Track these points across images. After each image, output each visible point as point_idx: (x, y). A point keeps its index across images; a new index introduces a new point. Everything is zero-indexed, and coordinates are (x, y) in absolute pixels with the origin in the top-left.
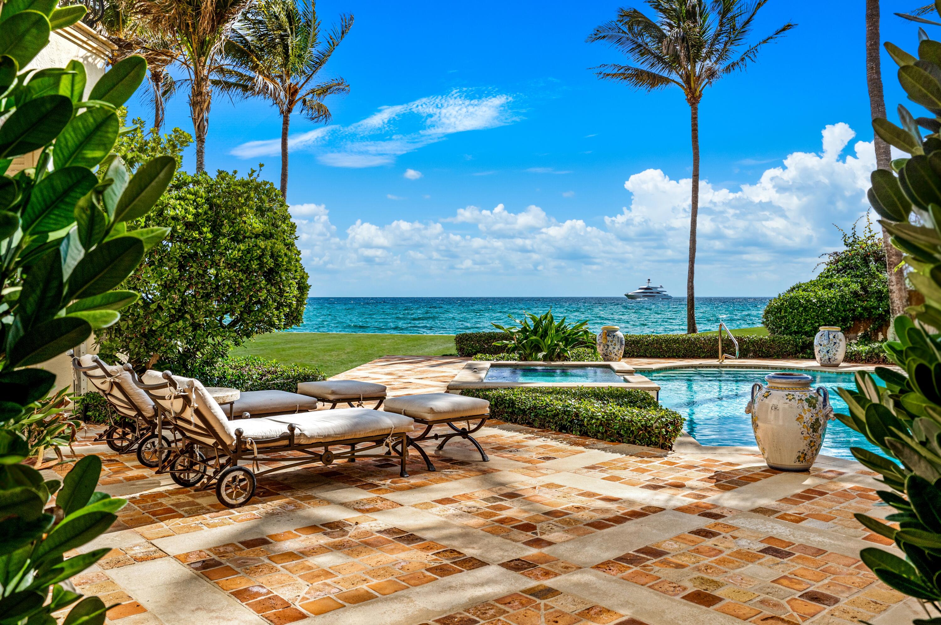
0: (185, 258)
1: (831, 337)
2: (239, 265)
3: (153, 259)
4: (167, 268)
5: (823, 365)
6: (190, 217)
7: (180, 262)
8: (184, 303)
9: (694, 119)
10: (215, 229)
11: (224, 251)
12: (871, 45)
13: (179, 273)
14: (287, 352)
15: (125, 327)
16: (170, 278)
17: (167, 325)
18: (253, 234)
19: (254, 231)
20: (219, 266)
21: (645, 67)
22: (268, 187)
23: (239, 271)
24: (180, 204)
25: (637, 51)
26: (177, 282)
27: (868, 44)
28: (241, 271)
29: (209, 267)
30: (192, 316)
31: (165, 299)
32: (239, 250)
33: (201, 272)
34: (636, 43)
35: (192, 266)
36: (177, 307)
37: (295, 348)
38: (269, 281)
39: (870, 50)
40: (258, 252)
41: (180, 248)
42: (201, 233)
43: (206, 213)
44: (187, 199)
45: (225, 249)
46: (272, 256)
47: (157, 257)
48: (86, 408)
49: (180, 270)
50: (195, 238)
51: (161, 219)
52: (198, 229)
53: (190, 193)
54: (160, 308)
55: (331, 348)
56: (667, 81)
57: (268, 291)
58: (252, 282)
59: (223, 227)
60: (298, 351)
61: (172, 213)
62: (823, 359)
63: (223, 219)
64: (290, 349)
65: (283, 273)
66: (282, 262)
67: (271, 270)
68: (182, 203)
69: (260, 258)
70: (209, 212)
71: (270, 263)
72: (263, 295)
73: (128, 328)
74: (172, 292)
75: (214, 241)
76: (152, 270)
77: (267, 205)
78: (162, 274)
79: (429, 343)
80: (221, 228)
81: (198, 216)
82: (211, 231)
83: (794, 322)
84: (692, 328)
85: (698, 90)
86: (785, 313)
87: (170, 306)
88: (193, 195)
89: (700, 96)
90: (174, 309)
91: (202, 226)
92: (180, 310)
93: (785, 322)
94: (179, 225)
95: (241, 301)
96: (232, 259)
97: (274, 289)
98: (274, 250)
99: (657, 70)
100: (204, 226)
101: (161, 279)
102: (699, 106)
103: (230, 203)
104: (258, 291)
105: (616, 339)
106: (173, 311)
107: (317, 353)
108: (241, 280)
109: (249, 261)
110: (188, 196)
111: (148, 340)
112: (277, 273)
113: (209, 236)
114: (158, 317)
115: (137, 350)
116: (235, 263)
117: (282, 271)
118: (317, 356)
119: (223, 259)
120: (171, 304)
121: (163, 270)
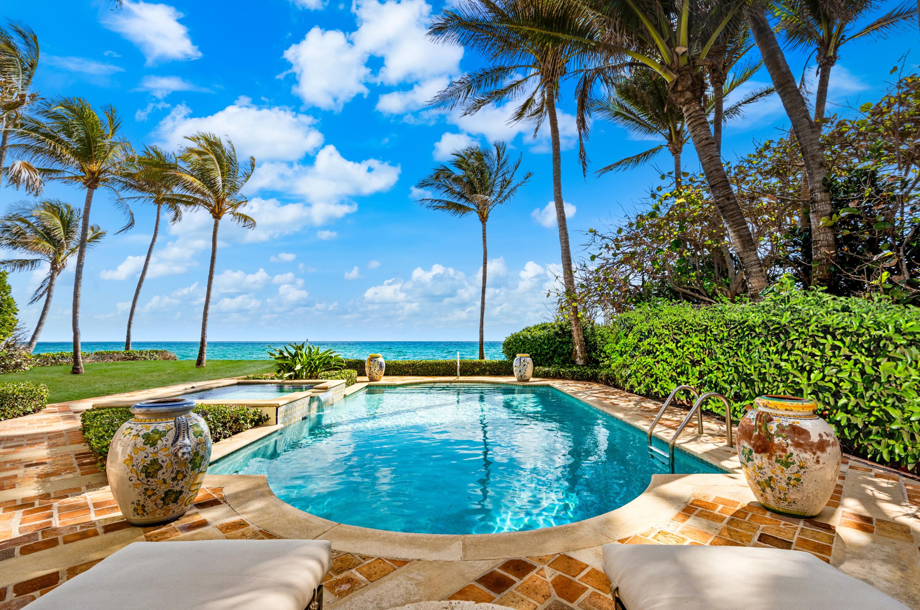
1: (522, 361)
5: (519, 380)
9: (484, 230)
14: (109, 373)
21: (455, 201)
25: (449, 191)
34: (448, 187)
37: (117, 369)
55: (152, 369)
56: (469, 209)
60: (120, 372)
62: (518, 376)
64: (112, 370)
79: (248, 365)
84: (482, 357)
85: (485, 213)
89: (487, 217)
99: (462, 202)
102: (487, 223)
105: (376, 363)
107: (139, 374)
118: (138, 376)
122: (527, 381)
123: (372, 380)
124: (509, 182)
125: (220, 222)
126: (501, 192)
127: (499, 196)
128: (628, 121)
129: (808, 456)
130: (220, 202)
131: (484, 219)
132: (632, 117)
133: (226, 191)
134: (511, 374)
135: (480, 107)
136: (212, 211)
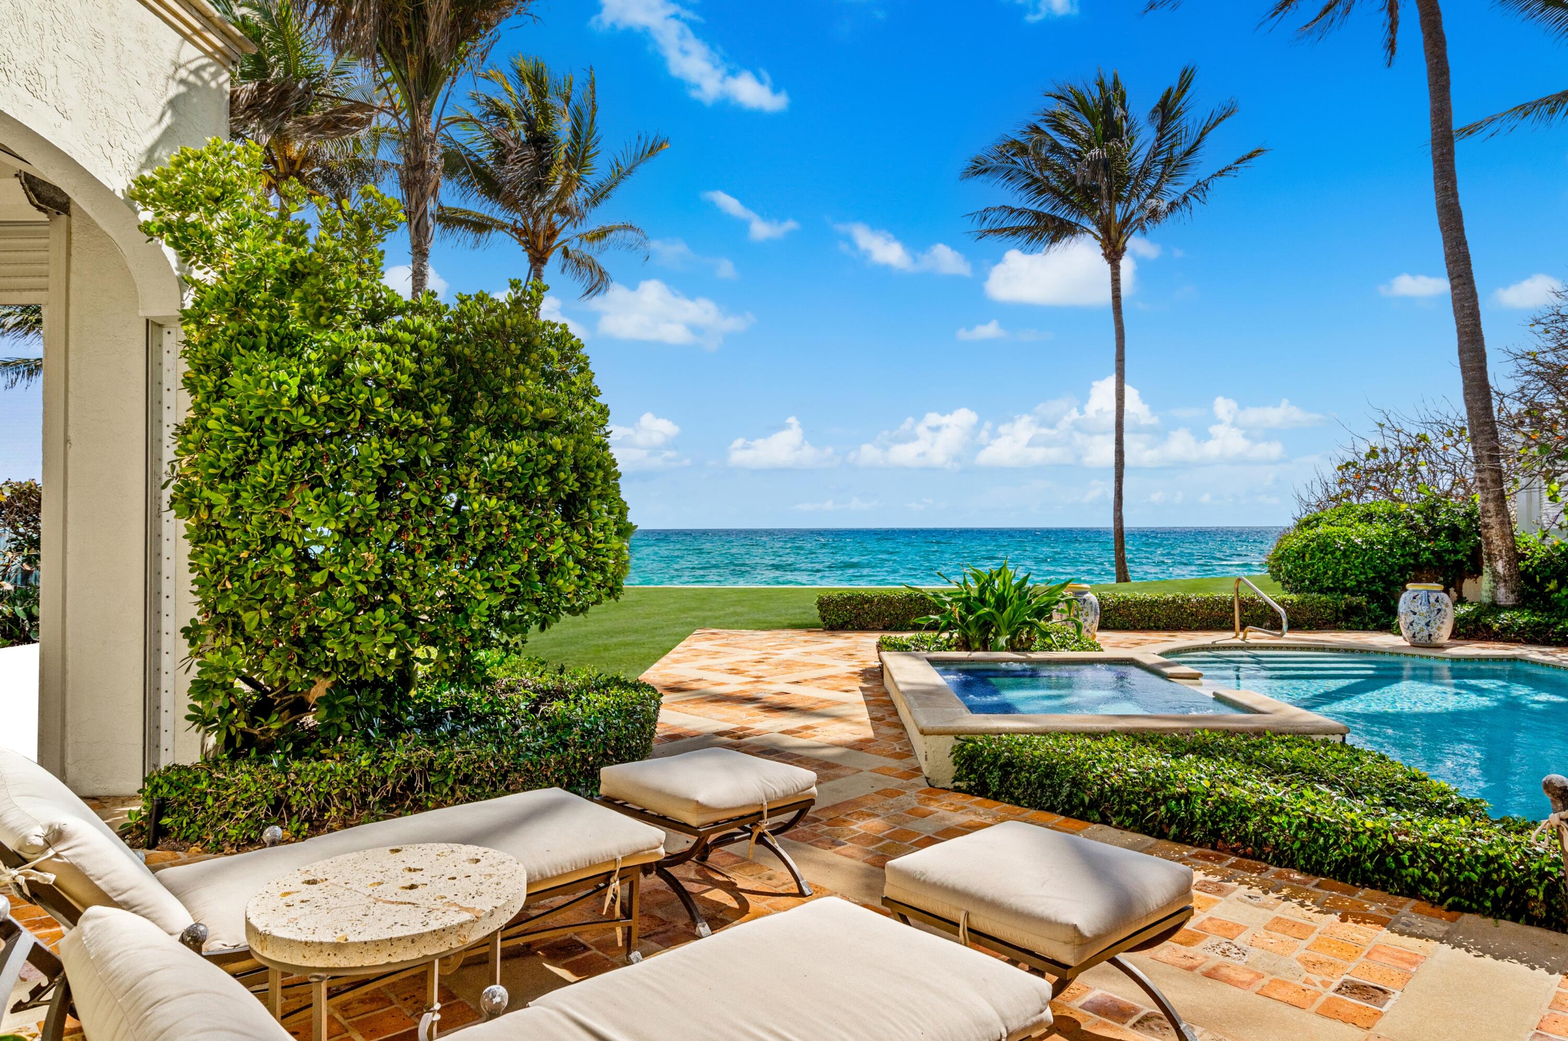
0: (390, 469)
1: (1432, 600)
2: (509, 484)
3: (317, 472)
4: (352, 494)
5: (1414, 645)
6: (404, 378)
7: (380, 479)
8: (388, 568)
10: (456, 409)
11: (477, 456)
12: (1442, 154)
13: (377, 504)
15: (254, 624)
16: (357, 513)
17: (349, 620)
18: (536, 420)
19: (538, 416)
20: (466, 488)
21: (1047, 209)
22: (557, 330)
23: (509, 499)
24: (383, 351)
25: (1033, 187)
26: (372, 523)
27: (1437, 153)
28: (514, 497)
29: (444, 490)
30: (405, 597)
31: (345, 563)
32: (510, 454)
33: (427, 501)
34: (1032, 177)
35: (407, 489)
36: (372, 578)
38: (567, 516)
39: (1440, 161)
40: (550, 457)
41: (382, 449)
42: (427, 416)
43: (438, 374)
44: (398, 341)
45: (480, 451)
46: (575, 468)
47: (328, 467)
48: (160, 808)
49: (379, 498)
50: (415, 426)
51: (339, 381)
52: (422, 408)
53: (405, 328)
54: (333, 579)
57: (566, 539)
58: (536, 522)
59: (476, 404)
61: (362, 368)
62: (1418, 636)
63: (475, 389)
65: (595, 502)
66: (593, 479)
67: (572, 496)
68: (388, 348)
69: (551, 472)
70: (447, 372)
71: (571, 483)
72: (557, 548)
73: (260, 625)
74: (362, 546)
75: (457, 435)
76: (317, 498)
77: (557, 367)
78: (339, 506)
80: (471, 406)
81: (423, 378)
82: (450, 413)
83: (1326, 573)
84: (1123, 576)
85: (1122, 241)
86: (1311, 559)
87: (357, 578)
88: (411, 333)
89: (1124, 249)
90: (366, 582)
91: (431, 401)
92: (377, 586)
93: (1312, 572)
94: (380, 396)
95: (512, 562)
96: (494, 473)
97: (577, 537)
98: (580, 455)
99: (1062, 213)
100: (435, 401)
101: (338, 518)
102: (1122, 263)
103: (491, 355)
104: (546, 540)
105: (1088, 605)
106: (363, 589)
108: (513, 519)
109: (531, 478)
110: (400, 334)
111: (306, 651)
112: (583, 502)
113: (446, 421)
114: (329, 601)
115: (280, 673)
116: (500, 481)
117: (593, 498)
119: (476, 473)
120: (359, 572)
121: (342, 496)
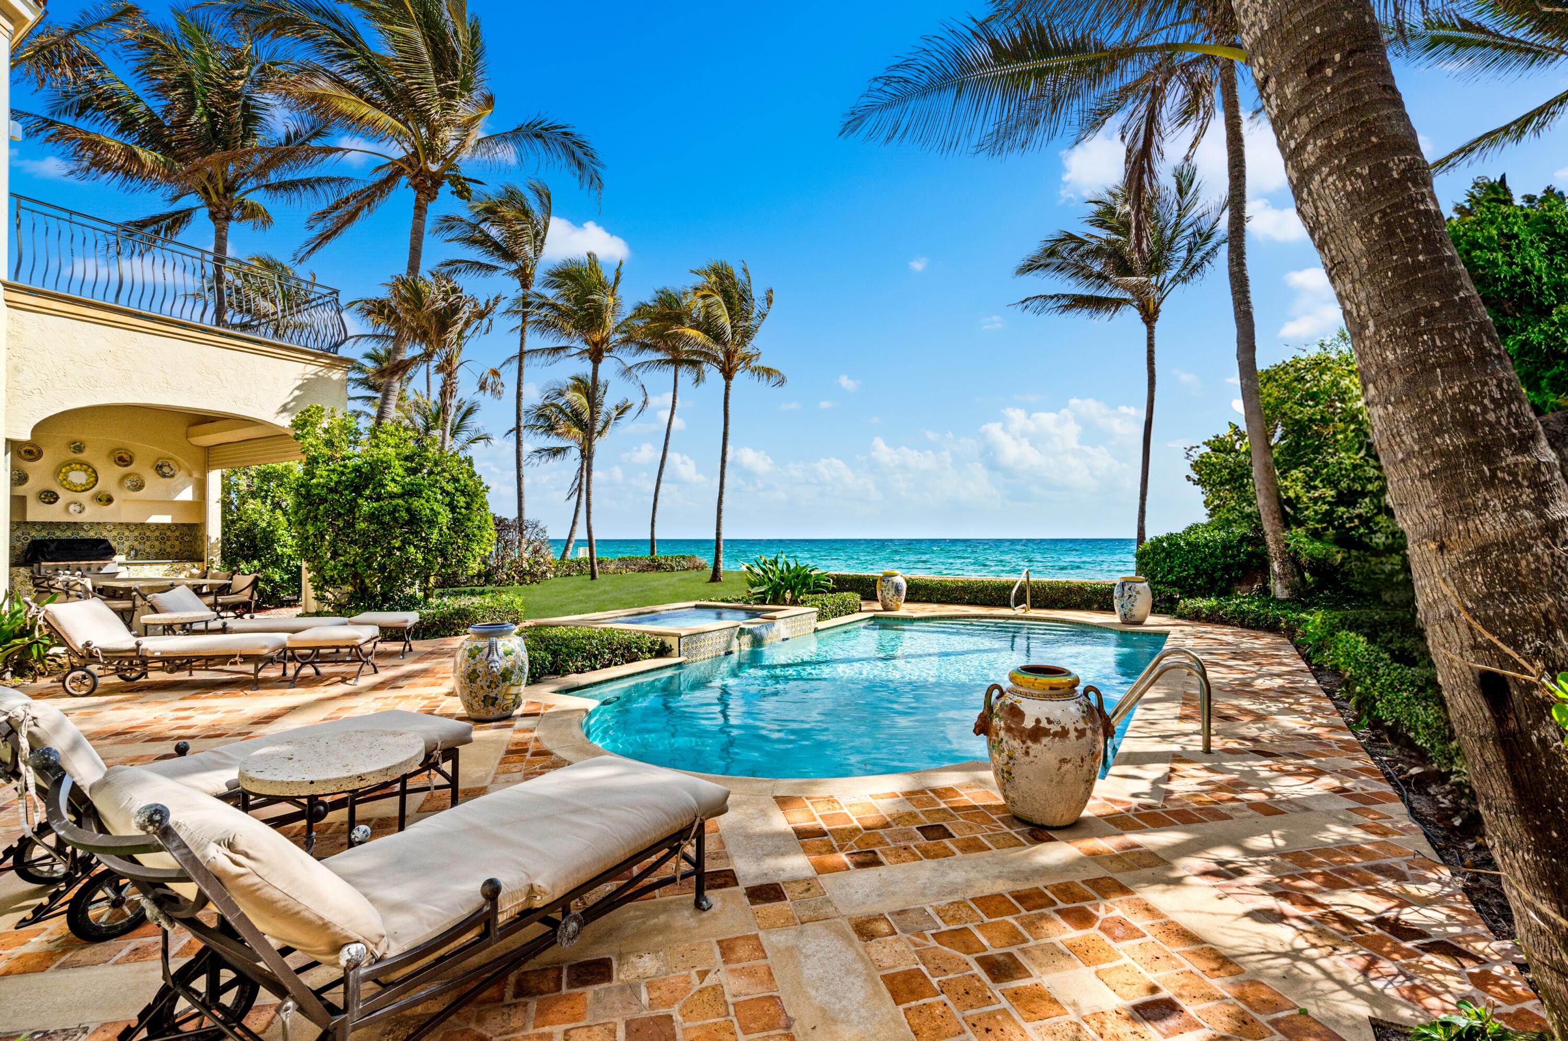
1: (1126, 588)
5: (1123, 622)
9: (1151, 338)
21: (1089, 292)
56: (1119, 303)
62: (1120, 615)
85: (1153, 305)
89: (1157, 312)
99: (1105, 291)
102: (1157, 324)
105: (892, 583)
122: (1140, 623)
123: (886, 608)
124: (1209, 237)
125: (732, 383)
126: (1187, 261)
127: (1184, 268)
128: (1470, 51)
129: (1016, 743)
130: (729, 355)
131: (1150, 317)
132: (1482, 37)
133: (738, 338)
134: (1110, 609)
135: (1104, 121)
136: (722, 370)
